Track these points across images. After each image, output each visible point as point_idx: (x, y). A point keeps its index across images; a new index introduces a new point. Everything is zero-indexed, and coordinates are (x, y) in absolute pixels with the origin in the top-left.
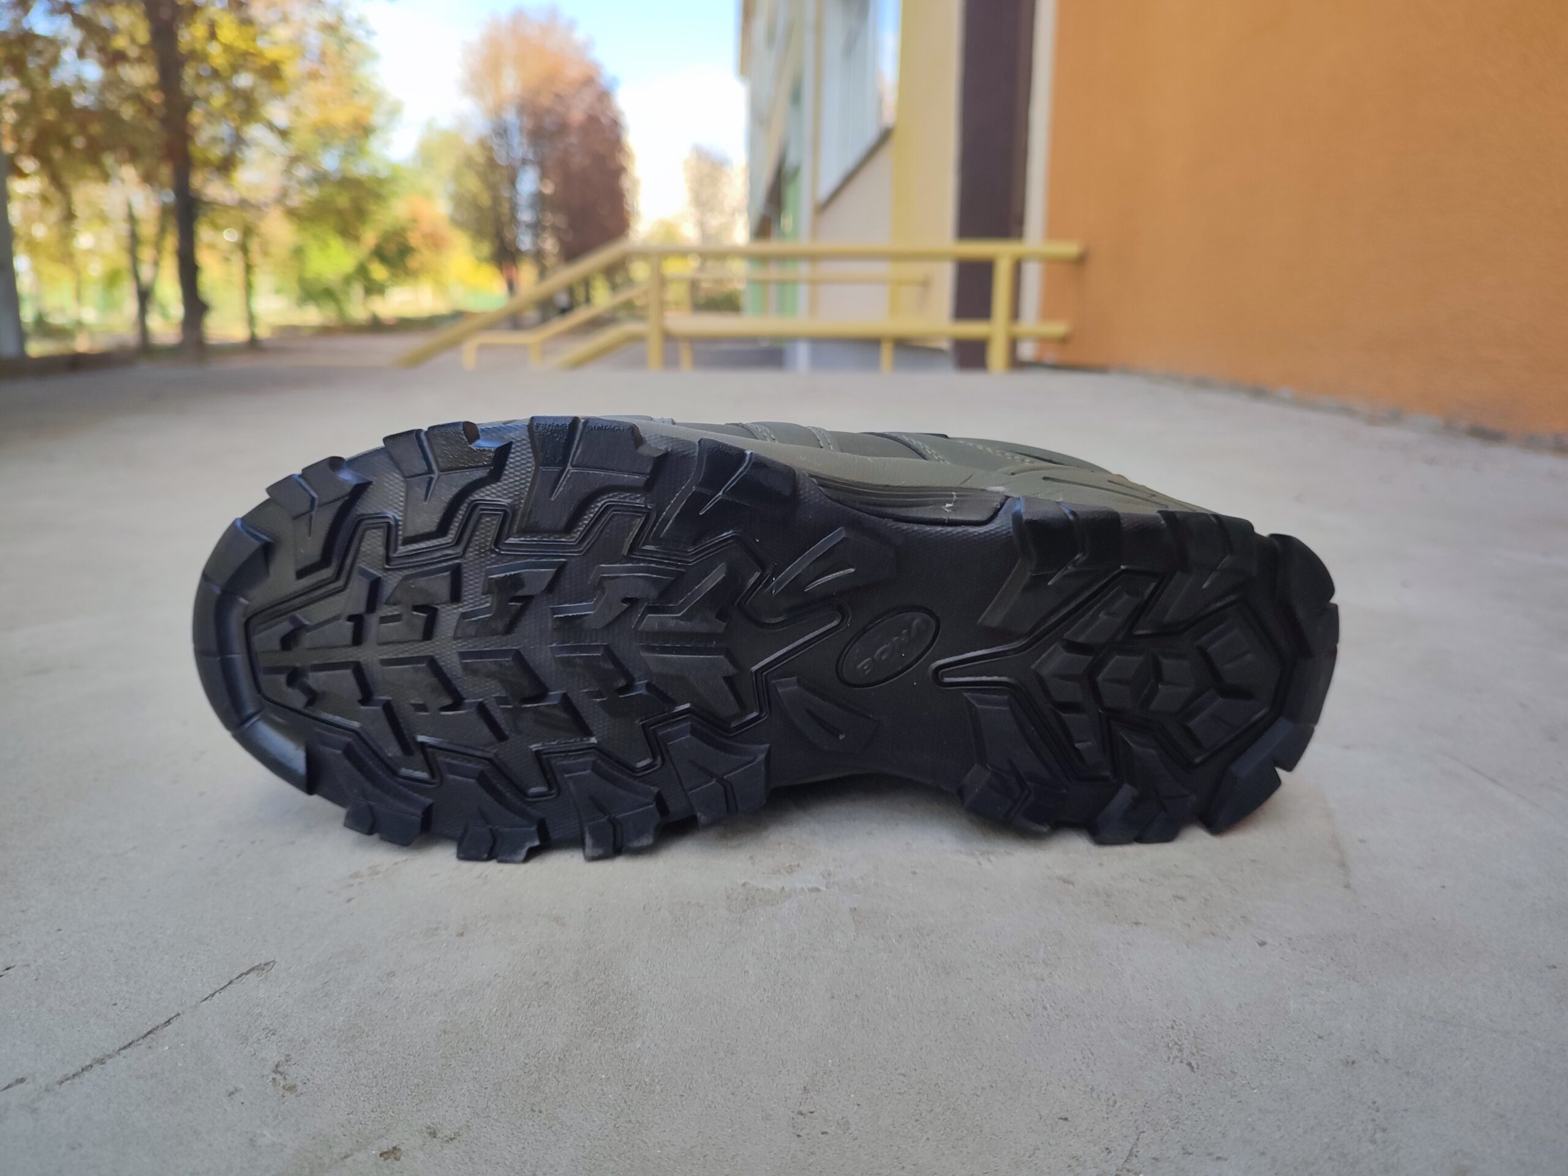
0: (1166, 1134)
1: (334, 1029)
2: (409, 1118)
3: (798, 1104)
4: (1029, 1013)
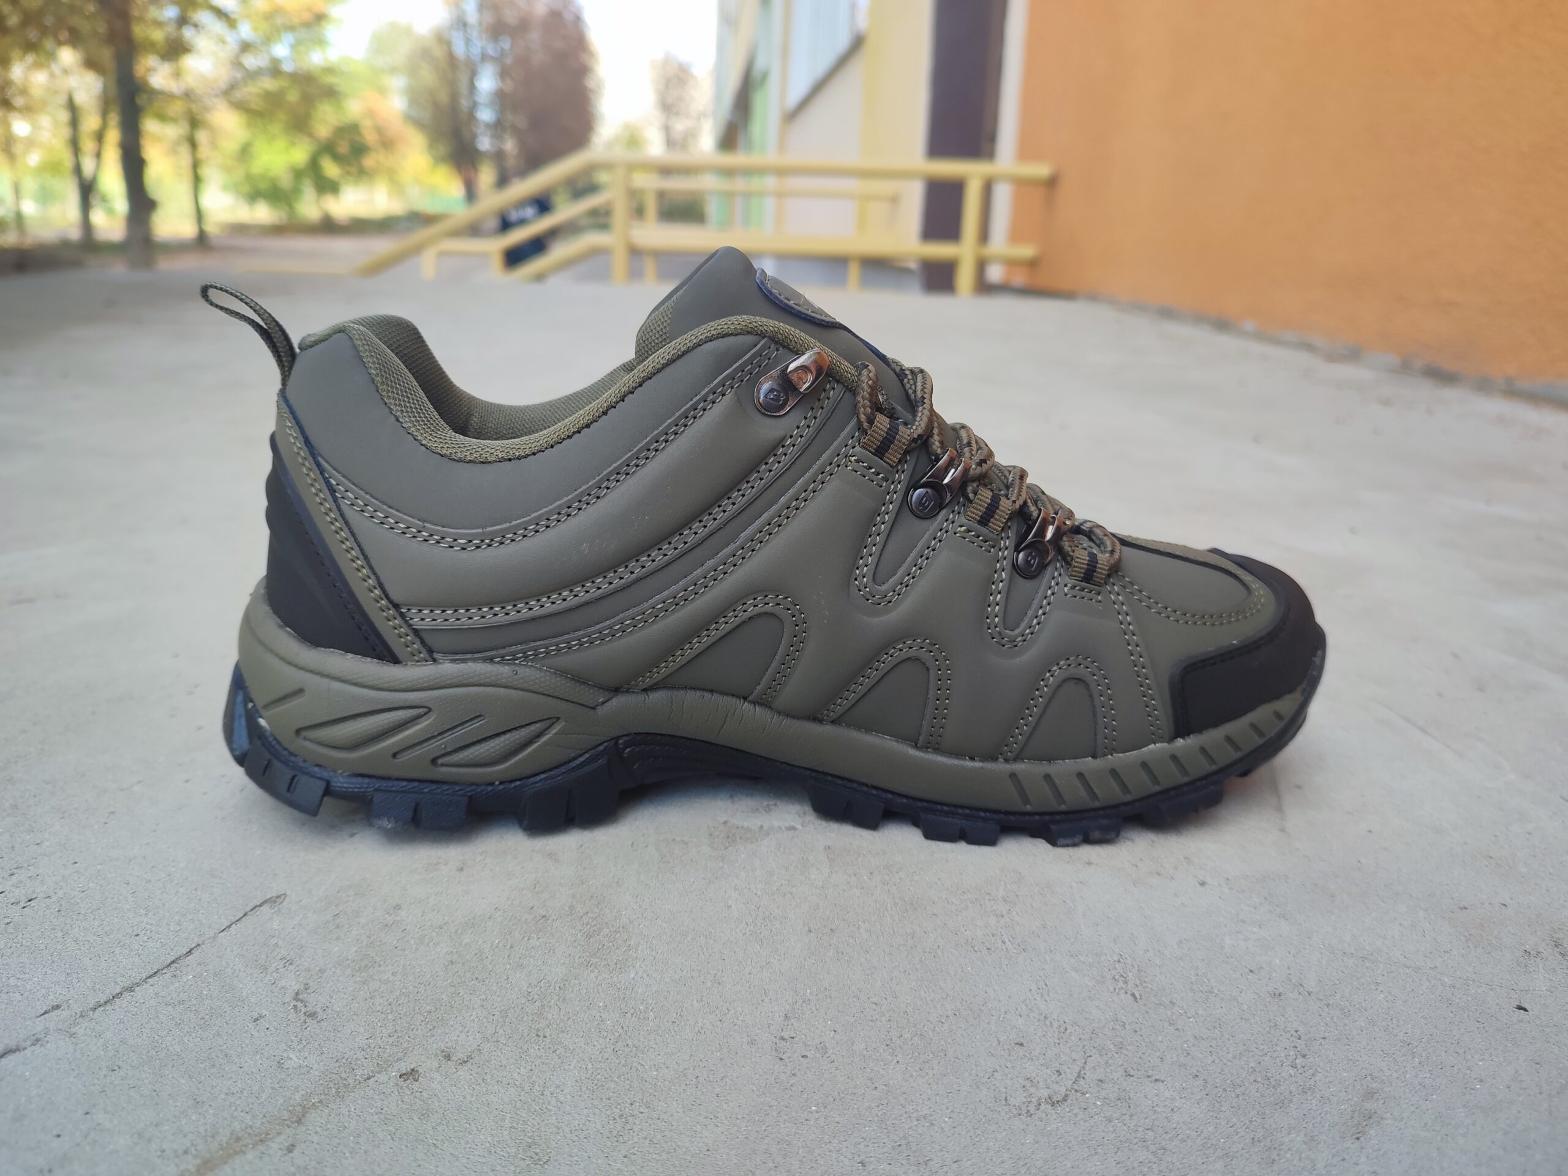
0: (1111, 1058)
1: (347, 959)
2: (424, 1042)
3: (780, 1030)
4: (989, 947)
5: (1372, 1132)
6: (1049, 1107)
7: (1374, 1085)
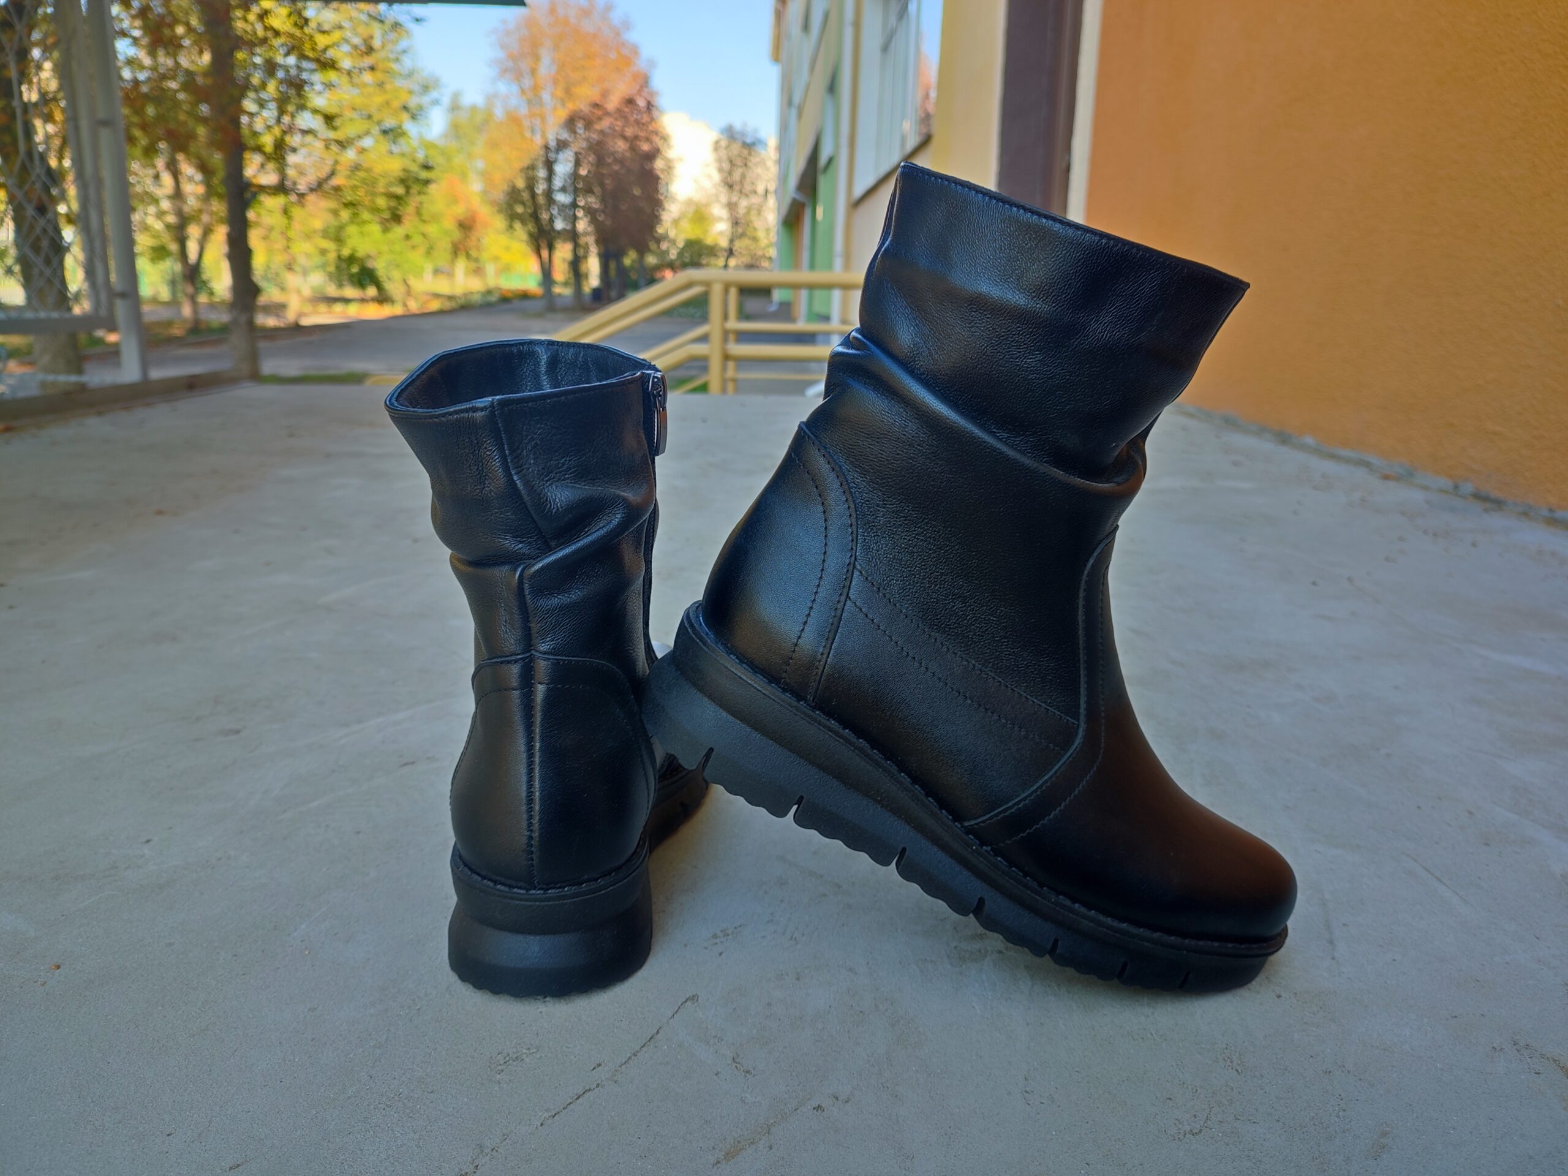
0: (1226, 1108)
2: (819, 1090)
3: (1024, 1087)
5: (1384, 1156)
6: (1191, 1136)
7: (1387, 1129)
